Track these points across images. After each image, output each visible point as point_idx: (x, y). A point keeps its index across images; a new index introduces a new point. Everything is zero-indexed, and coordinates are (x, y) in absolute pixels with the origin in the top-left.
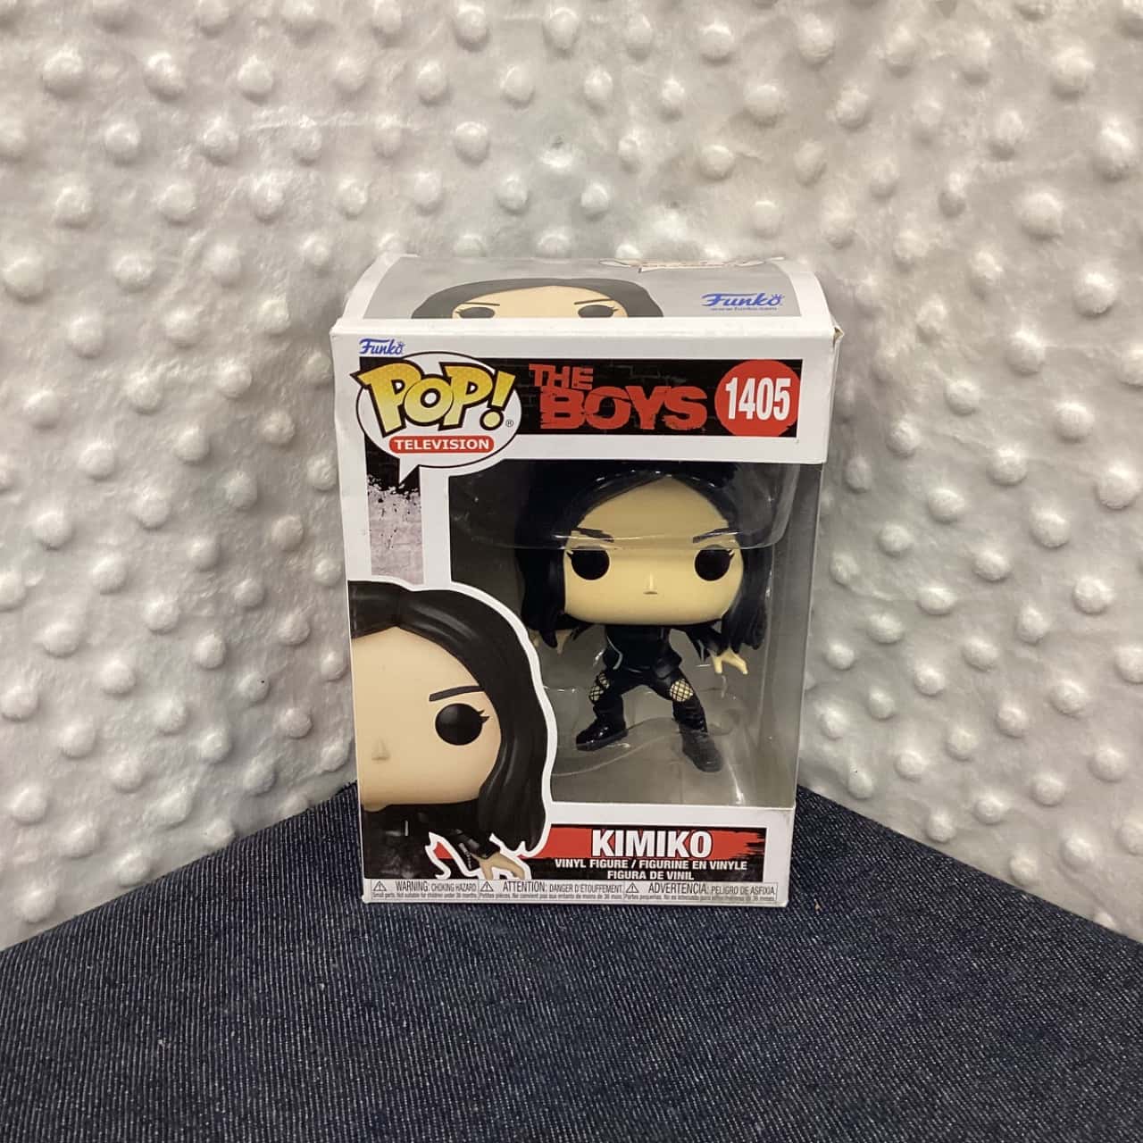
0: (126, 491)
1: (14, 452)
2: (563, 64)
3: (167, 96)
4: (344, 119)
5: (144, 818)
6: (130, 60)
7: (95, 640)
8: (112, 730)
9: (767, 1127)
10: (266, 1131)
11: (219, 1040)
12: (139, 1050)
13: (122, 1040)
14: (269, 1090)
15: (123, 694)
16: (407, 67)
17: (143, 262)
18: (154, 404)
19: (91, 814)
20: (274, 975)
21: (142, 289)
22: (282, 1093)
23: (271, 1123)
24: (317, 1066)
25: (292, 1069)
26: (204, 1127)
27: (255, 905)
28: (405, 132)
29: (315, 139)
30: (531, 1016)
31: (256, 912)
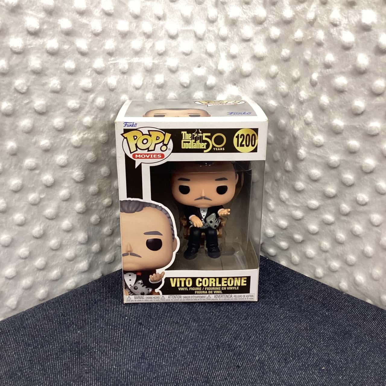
0: (70, 171)
1: (37, 158)
2: (200, 42)
3: (83, 54)
4: (136, 60)
5: (75, 269)
6: (72, 43)
7: (61, 215)
8: (66, 242)
9: (259, 358)
10: (109, 356)
11: (95, 331)
12: (71, 334)
13: (67, 331)
14: (110, 346)
15: (68, 231)
16: (153, 44)
17: (76, 103)
18: (79, 145)
19: (59, 267)
20: (112, 314)
21: (76, 111)
22: (114, 347)
23: (111, 354)
24: (124, 340)
25: (117, 340)
26: (91, 355)
27: (107, 295)
28: (153, 63)
29: (127, 67)
30: (189, 326)
31: (107, 296)
